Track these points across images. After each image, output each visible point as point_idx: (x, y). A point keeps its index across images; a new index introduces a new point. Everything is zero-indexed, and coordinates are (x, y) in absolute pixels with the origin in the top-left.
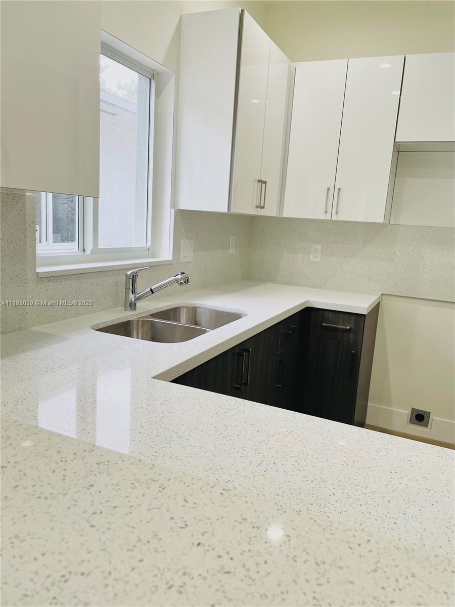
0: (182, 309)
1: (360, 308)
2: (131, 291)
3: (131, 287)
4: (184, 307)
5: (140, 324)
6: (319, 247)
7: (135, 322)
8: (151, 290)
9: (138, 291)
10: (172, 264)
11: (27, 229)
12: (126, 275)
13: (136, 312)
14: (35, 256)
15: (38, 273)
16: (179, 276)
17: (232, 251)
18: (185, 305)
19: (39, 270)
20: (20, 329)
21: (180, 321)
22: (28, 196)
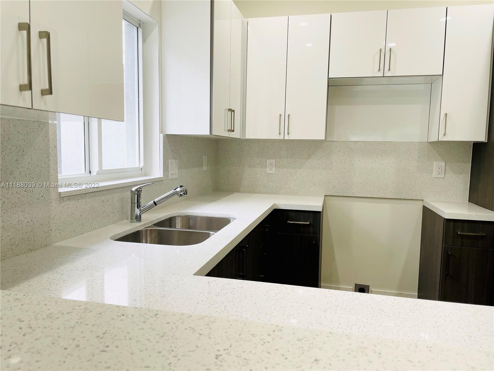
0: (177, 218)
1: (316, 206)
2: (136, 205)
3: (136, 202)
4: (178, 216)
5: (148, 233)
6: (273, 161)
7: (144, 232)
8: (154, 202)
9: (142, 204)
10: (163, 181)
11: (51, 153)
12: (132, 191)
13: (142, 223)
14: (57, 178)
15: (60, 193)
16: (178, 189)
17: (205, 168)
18: (179, 215)
19: (61, 190)
20: (46, 246)
21: (175, 227)
22: (50, 123)
